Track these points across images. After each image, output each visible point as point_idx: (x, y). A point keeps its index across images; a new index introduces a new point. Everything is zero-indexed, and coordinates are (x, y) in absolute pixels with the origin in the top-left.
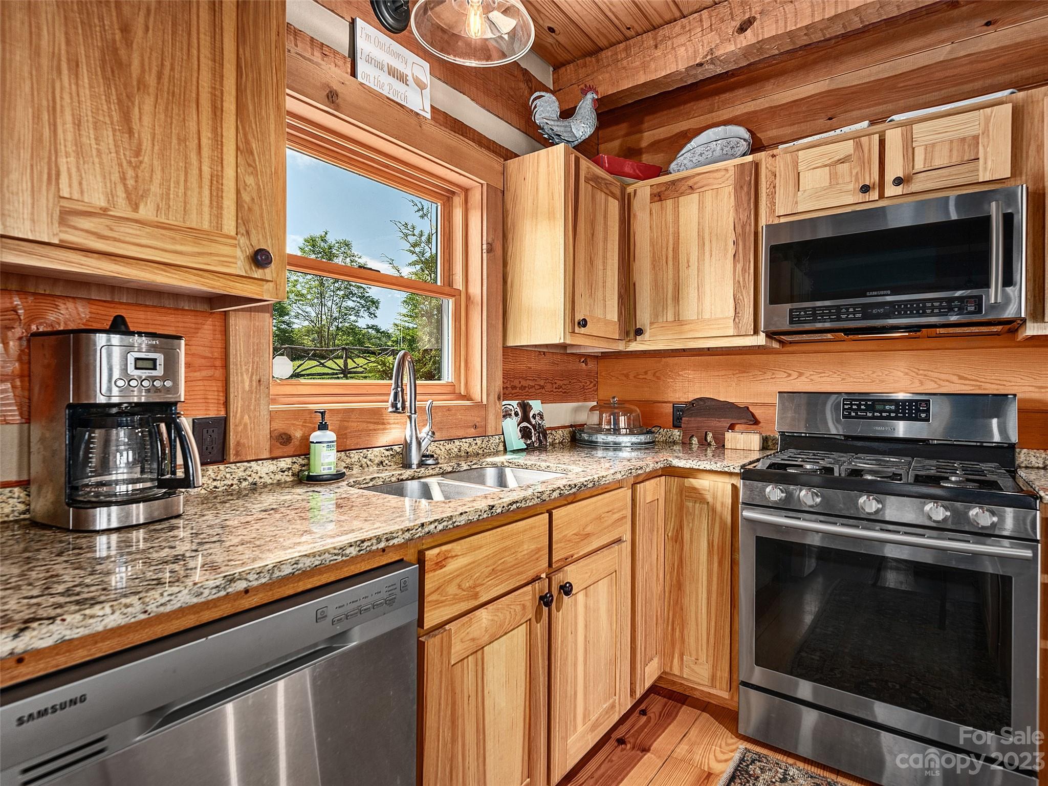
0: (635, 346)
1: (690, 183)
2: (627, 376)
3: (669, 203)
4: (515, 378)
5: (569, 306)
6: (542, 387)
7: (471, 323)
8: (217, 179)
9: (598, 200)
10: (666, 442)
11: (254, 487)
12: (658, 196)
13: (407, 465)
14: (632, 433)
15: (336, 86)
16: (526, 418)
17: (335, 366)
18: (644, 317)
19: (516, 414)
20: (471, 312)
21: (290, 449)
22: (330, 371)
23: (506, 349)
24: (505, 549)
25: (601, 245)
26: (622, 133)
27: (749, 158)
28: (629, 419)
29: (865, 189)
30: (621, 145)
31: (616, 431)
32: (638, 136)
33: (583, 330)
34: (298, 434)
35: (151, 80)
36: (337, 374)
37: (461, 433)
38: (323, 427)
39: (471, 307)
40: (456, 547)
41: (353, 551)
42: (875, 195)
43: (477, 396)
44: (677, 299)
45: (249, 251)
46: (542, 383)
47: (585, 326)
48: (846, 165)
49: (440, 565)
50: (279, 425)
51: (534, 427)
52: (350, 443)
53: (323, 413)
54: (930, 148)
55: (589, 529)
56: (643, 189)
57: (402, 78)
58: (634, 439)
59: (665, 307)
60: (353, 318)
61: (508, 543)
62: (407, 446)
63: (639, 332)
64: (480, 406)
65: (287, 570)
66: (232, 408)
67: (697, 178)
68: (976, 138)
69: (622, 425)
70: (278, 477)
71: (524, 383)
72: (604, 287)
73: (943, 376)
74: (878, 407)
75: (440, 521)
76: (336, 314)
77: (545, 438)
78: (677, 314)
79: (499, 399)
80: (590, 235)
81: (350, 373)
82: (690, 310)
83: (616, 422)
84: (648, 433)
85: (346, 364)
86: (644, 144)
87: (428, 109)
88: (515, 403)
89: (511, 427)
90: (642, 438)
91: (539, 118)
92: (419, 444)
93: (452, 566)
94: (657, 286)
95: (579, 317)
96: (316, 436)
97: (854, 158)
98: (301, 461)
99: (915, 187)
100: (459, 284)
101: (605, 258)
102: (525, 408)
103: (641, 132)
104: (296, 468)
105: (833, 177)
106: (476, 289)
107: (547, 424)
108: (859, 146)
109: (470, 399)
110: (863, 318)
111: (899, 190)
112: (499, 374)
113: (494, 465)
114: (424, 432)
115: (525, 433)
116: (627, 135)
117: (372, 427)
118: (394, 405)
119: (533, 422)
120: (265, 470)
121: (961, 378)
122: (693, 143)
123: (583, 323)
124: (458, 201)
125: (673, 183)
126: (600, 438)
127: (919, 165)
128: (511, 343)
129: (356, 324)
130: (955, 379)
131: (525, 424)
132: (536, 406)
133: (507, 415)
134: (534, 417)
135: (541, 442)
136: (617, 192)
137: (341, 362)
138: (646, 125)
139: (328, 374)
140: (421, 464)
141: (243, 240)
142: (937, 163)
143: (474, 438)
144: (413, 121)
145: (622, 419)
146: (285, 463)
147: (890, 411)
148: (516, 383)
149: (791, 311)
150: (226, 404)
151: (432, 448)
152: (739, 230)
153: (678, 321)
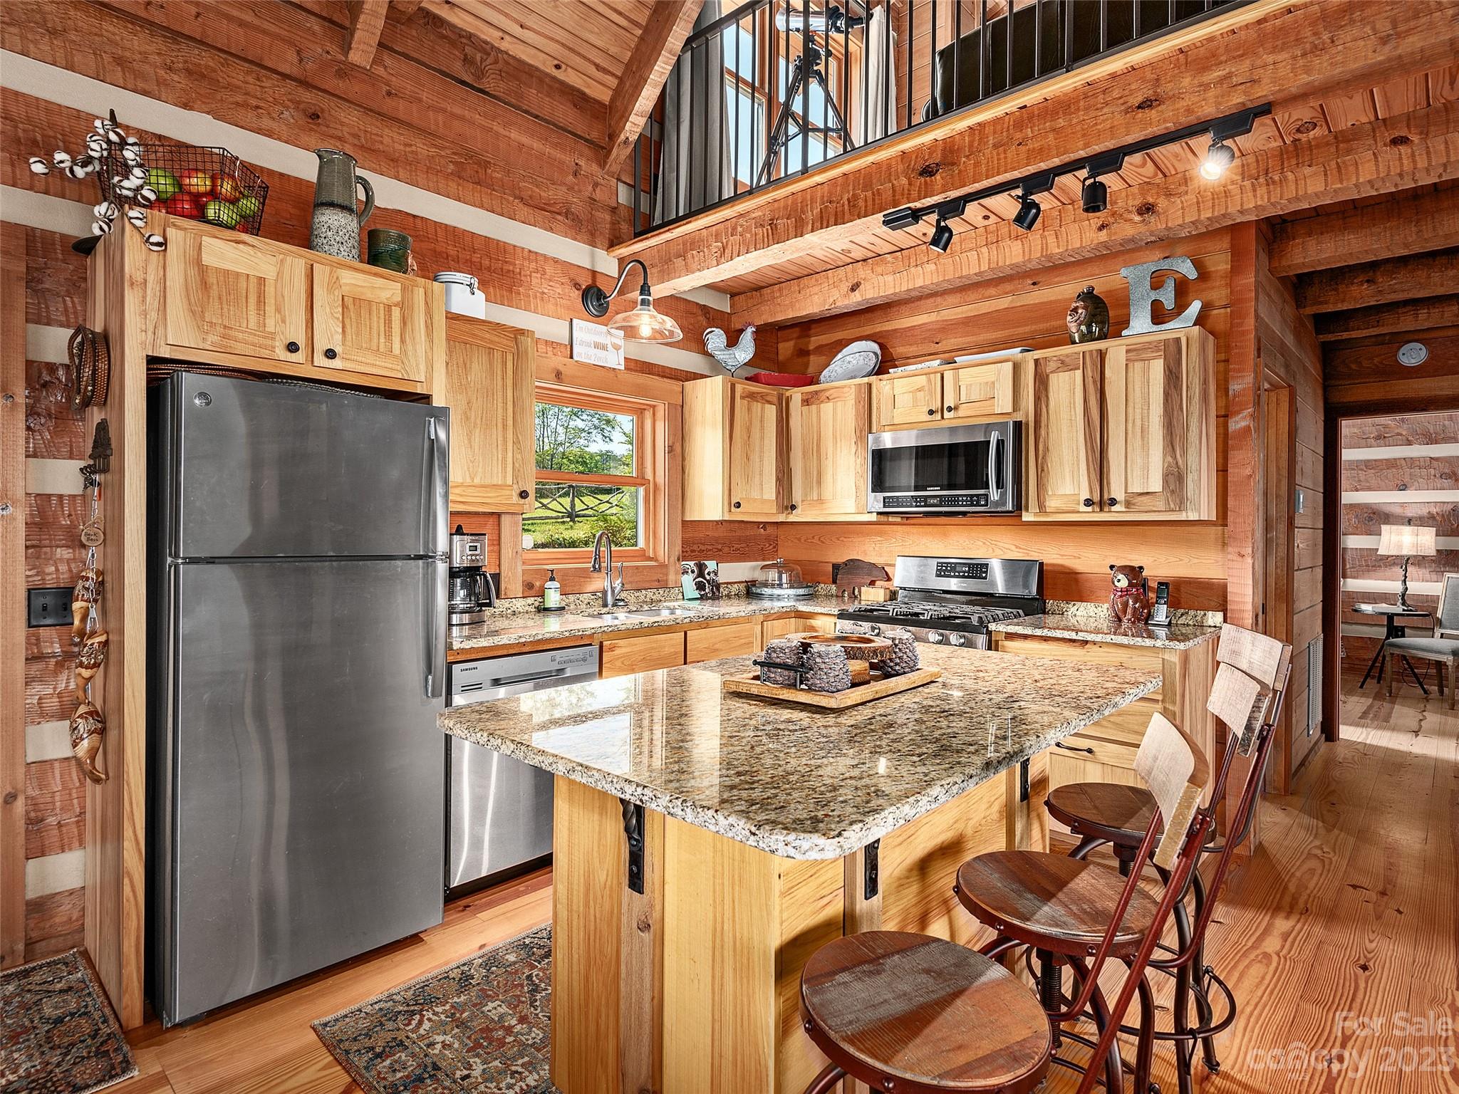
0: (792, 518)
1: (827, 394)
2: (799, 539)
3: (814, 407)
4: (694, 543)
5: (726, 492)
6: (720, 550)
7: (658, 504)
8: (504, 459)
9: (754, 410)
10: (826, 596)
11: (514, 613)
12: (806, 402)
13: (605, 605)
14: (792, 587)
15: (561, 368)
16: (701, 574)
17: (560, 508)
18: (797, 496)
19: (693, 572)
20: (657, 496)
21: (533, 592)
22: (555, 514)
23: (684, 523)
24: (653, 648)
25: (757, 442)
26: (795, 335)
27: (866, 380)
28: (790, 575)
29: (931, 412)
30: (795, 346)
31: (780, 585)
32: (807, 340)
33: (738, 510)
34: (538, 584)
35: (478, 421)
36: (563, 517)
37: (647, 585)
38: (552, 579)
39: (658, 492)
40: (621, 642)
41: (567, 634)
42: (938, 416)
43: (661, 558)
44: (819, 482)
45: (518, 492)
46: (720, 547)
47: (739, 507)
48: (922, 393)
49: (611, 649)
50: (529, 578)
51: (708, 581)
52: (568, 590)
53: (552, 571)
54: (969, 387)
55: (717, 646)
56: (796, 394)
57: (604, 348)
58: (792, 592)
59: (811, 488)
60: (582, 442)
61: (654, 645)
62: (605, 592)
63: (793, 507)
64: (663, 566)
65: (540, 637)
66: (503, 568)
67: (832, 391)
68: (993, 383)
69: (784, 580)
70: (527, 608)
71: (702, 547)
72: (761, 475)
73: (1006, 546)
74: (958, 569)
75: (611, 626)
76: (561, 438)
77: (718, 590)
78: (820, 494)
79: (678, 560)
80: (746, 438)
81: (578, 516)
82: (827, 492)
83: (780, 578)
84: (807, 587)
85: (573, 505)
86: (811, 348)
87: (622, 362)
88: (692, 563)
89: (688, 581)
90: (801, 591)
91: (710, 347)
92: (613, 591)
93: (618, 652)
94: (806, 472)
95: (734, 501)
96: (549, 584)
97: (926, 388)
98: (539, 599)
99: (961, 413)
100: (649, 475)
101: (762, 451)
102: (701, 568)
103: (809, 336)
104: (537, 604)
105: (915, 400)
106: (660, 479)
107: (721, 579)
108: (929, 381)
109: (656, 560)
110: (925, 506)
111: (951, 414)
112: (679, 542)
113: (669, 608)
114: (617, 584)
115: (700, 587)
116: (798, 338)
117: (582, 580)
118: (594, 567)
119: (708, 577)
120: (520, 604)
121: (1017, 547)
122: (846, 351)
123: (738, 505)
124: (648, 415)
125: (816, 392)
126: (767, 591)
127: (963, 399)
128: (688, 518)
129: (586, 449)
130: (1013, 548)
131: (700, 579)
132: (711, 565)
133: (685, 572)
134: (709, 574)
135: (713, 593)
136: (775, 400)
137: (566, 501)
138: (812, 331)
139: (552, 518)
140: (614, 605)
141: (515, 486)
142: (973, 398)
143: (658, 589)
144: (612, 374)
145: (784, 576)
146: (530, 600)
147: (964, 572)
148: (695, 547)
149: (884, 498)
150: (499, 566)
151: (623, 595)
152: (858, 434)
153: (821, 501)
